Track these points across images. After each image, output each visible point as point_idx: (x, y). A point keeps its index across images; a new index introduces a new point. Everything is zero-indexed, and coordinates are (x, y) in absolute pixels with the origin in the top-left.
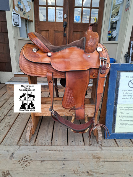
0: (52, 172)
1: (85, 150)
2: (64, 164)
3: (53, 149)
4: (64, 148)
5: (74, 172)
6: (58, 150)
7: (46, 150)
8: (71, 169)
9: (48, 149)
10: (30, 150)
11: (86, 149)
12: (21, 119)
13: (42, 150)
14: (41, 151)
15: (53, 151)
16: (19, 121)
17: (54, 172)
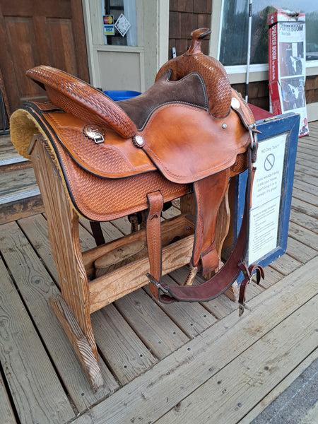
0: (215, 416)
1: (227, 328)
2: (219, 383)
3: (172, 367)
4: (189, 349)
5: (247, 386)
6: (184, 363)
7: (161, 378)
8: (237, 383)
9: (162, 373)
10: (126, 405)
11: (227, 325)
12: (11, 340)
13: (152, 384)
14: (150, 389)
15: (176, 372)
16: (11, 349)
17: (218, 413)
